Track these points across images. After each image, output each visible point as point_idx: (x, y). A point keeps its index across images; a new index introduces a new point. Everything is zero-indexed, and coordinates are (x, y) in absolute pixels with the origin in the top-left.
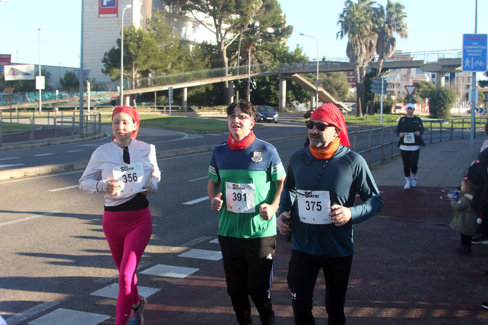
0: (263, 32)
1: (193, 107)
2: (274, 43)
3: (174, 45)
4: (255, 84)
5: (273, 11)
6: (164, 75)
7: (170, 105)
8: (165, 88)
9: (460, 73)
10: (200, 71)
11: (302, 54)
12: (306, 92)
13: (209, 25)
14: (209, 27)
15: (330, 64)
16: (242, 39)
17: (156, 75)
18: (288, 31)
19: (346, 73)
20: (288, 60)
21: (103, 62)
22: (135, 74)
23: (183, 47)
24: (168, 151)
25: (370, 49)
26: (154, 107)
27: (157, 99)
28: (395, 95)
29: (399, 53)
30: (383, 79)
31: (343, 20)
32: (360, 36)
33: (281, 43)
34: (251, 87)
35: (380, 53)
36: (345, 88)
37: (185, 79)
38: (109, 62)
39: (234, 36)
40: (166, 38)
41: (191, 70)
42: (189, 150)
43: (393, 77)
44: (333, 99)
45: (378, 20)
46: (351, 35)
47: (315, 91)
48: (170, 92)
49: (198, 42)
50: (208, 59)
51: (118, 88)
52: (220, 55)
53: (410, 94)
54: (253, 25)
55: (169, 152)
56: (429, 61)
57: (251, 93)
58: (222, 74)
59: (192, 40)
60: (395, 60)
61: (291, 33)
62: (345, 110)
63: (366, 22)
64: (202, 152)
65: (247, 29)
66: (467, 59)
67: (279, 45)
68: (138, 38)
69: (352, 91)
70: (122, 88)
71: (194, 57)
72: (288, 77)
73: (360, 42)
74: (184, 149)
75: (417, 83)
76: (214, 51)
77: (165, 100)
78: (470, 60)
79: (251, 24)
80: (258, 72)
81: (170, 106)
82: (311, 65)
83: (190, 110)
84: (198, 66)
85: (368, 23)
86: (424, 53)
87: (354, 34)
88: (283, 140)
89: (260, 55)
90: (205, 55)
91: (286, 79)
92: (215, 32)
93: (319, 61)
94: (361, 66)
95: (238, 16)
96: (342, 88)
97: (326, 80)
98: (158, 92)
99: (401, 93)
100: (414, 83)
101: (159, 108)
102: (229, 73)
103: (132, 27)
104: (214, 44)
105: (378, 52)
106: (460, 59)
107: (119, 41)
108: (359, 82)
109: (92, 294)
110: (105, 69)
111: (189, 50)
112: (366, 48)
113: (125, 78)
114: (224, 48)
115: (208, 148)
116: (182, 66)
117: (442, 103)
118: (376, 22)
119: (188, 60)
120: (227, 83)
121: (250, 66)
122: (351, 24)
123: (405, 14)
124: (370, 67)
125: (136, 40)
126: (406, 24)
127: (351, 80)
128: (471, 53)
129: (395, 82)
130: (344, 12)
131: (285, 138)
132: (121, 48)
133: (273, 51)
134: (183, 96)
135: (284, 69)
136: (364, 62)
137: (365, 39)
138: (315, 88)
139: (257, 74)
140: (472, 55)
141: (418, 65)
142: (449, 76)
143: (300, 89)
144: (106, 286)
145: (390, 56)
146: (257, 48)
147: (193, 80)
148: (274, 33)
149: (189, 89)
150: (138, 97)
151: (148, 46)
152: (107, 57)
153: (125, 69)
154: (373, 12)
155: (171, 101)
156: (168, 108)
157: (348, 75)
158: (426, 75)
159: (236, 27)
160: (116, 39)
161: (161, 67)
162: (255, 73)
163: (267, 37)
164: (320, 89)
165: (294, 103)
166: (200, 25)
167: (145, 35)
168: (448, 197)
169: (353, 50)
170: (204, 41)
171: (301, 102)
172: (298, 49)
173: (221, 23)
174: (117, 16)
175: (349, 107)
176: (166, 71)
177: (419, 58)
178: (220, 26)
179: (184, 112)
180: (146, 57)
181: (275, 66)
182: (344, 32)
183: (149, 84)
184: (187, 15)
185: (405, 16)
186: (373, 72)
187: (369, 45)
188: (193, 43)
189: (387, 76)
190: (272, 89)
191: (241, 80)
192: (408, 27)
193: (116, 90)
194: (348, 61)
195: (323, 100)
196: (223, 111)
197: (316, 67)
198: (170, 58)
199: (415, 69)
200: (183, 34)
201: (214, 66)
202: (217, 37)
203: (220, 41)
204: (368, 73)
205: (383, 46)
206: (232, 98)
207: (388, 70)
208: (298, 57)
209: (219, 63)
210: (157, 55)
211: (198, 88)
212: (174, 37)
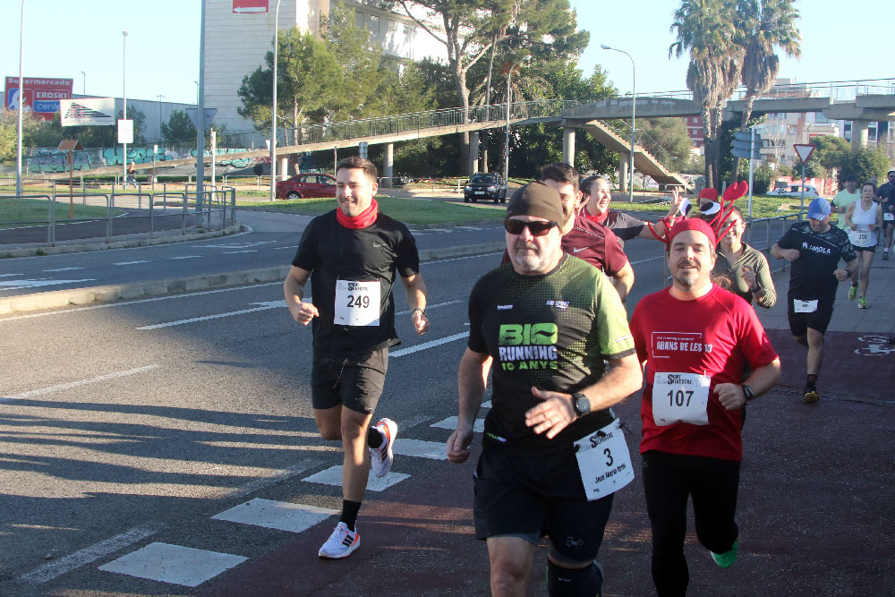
0: (533, 43)
1: (404, 180)
2: (553, 64)
3: (370, 64)
4: (519, 139)
5: (554, 5)
6: (351, 121)
8: (353, 143)
10: (417, 114)
11: (606, 84)
12: (612, 155)
13: (435, 28)
14: (435, 32)
15: (657, 102)
16: (494, 54)
17: (338, 118)
18: (579, 42)
19: (686, 120)
20: (579, 95)
21: (240, 94)
22: (299, 118)
23: (388, 69)
25: (730, 75)
28: (775, 161)
29: (785, 82)
30: (753, 131)
31: (681, 21)
32: (712, 52)
33: (567, 63)
34: (511, 144)
35: (749, 84)
36: (684, 148)
37: (390, 128)
38: (252, 95)
39: (482, 49)
40: (356, 52)
41: (401, 111)
43: (773, 129)
44: (661, 168)
45: (747, 23)
46: (696, 50)
47: (628, 153)
48: (362, 151)
49: (415, 60)
50: (433, 92)
51: (268, 142)
52: (454, 84)
53: (804, 160)
54: (516, 29)
56: (839, 99)
57: (511, 154)
58: (458, 120)
59: (401, 56)
60: (777, 97)
61: (585, 46)
62: (683, 187)
63: (724, 25)
65: (504, 37)
67: (563, 66)
68: (304, 52)
69: (697, 152)
70: (275, 143)
71: (407, 87)
72: (579, 126)
73: (712, 63)
75: (818, 139)
76: (444, 76)
79: (511, 27)
80: (525, 116)
82: (622, 104)
83: (398, 184)
84: (414, 104)
85: (728, 28)
86: (831, 85)
87: (701, 48)
89: (529, 85)
90: (427, 83)
91: (576, 131)
92: (447, 41)
93: (636, 96)
94: (714, 107)
95: (489, 12)
96: (678, 147)
97: (649, 133)
98: (340, 151)
99: (786, 158)
100: (810, 140)
102: (471, 117)
103: (294, 30)
104: (443, 64)
105: (744, 82)
107: (270, 57)
108: (709, 136)
109: (214, 517)
110: (243, 107)
111: (397, 75)
112: (724, 74)
113: (279, 124)
114: (462, 72)
116: (385, 103)
117: (863, 178)
118: (743, 26)
119: (395, 93)
120: (467, 136)
122: (696, 29)
123: (796, 13)
124: (731, 109)
125: (302, 55)
126: (798, 31)
127: (695, 133)
129: (776, 138)
130: (684, 6)
132: (273, 69)
133: (552, 79)
134: (386, 159)
135: (573, 112)
136: (720, 98)
137: (721, 58)
138: (629, 147)
139: (523, 119)
141: (819, 107)
142: (877, 126)
143: (601, 148)
144: (240, 503)
145: (768, 89)
146: (523, 72)
147: (404, 130)
148: (555, 45)
149: (397, 145)
150: (303, 159)
151: (323, 66)
152: (247, 85)
153: (280, 107)
154: (737, 9)
157: (690, 123)
158: (833, 125)
159: (485, 33)
160: (266, 53)
161: (348, 106)
162: (519, 117)
163: (541, 52)
164: (638, 149)
166: (419, 30)
167: (317, 46)
168: (869, 352)
169: (699, 77)
170: (425, 58)
172: (598, 75)
173: (457, 26)
174: (267, 11)
175: (690, 183)
176: (355, 112)
177: (821, 94)
178: (456, 30)
179: (388, 187)
180: (318, 86)
181: (555, 106)
182: (683, 44)
183: (324, 135)
184: (394, 9)
185: (797, 16)
186: (737, 119)
187: (728, 68)
188: (406, 62)
189: (760, 126)
190: (550, 149)
191: (492, 130)
192: (801, 35)
193: (263, 147)
194: (690, 97)
195: (643, 168)
196: (459, 187)
197: (630, 108)
198: (364, 89)
199: (813, 114)
200: (387, 45)
201: (443, 103)
202: (450, 51)
203: (454, 58)
204: (727, 120)
205: (756, 69)
206: (476, 163)
207: (763, 115)
208: (598, 89)
209: (453, 100)
210: (338, 82)
211: (415, 144)
212: (370, 49)
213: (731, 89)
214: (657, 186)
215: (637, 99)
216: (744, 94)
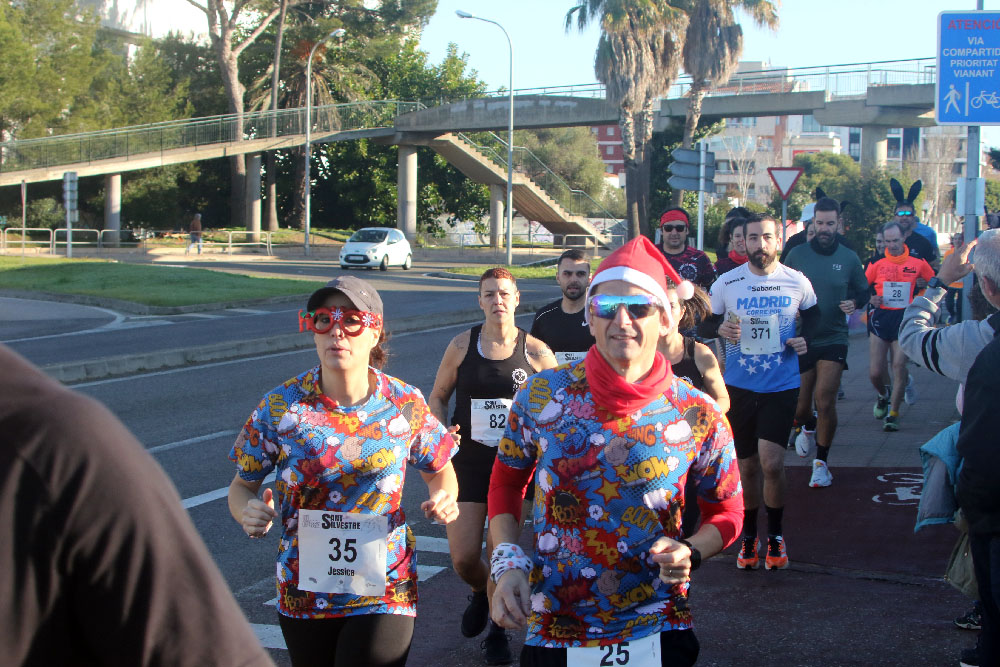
0: (347, 8)
1: (139, 234)
2: (380, 42)
3: (79, 44)
4: (326, 165)
6: (50, 137)
7: (69, 225)
8: (54, 174)
9: (933, 129)
10: (158, 125)
11: (466, 75)
12: (477, 189)
15: (548, 102)
16: (284, 27)
17: (26, 133)
18: (422, 6)
19: (596, 130)
20: (424, 93)
23: (109, 52)
24: (61, 366)
25: (665, 58)
26: (20, 233)
27: (29, 210)
28: (739, 195)
29: (752, 72)
30: (702, 148)
32: (635, 22)
33: (402, 41)
34: (314, 174)
35: (695, 72)
36: (592, 176)
37: (112, 150)
39: (264, 19)
40: (56, 23)
41: (132, 122)
42: (128, 362)
43: (734, 142)
44: (557, 209)
46: (610, 18)
47: (503, 185)
48: (67, 187)
49: (155, 38)
50: (185, 89)
52: (220, 77)
53: (785, 191)
55: (65, 370)
56: (839, 94)
57: (313, 190)
58: (226, 134)
59: (133, 29)
60: (740, 91)
61: (431, 12)
62: (592, 239)
64: (165, 367)
66: (952, 87)
67: (396, 46)
69: (615, 182)
71: (141, 82)
72: (424, 143)
73: (635, 39)
74: (111, 359)
75: (807, 159)
76: (202, 63)
77: (55, 210)
78: (960, 89)
80: (335, 128)
81: (69, 230)
82: (492, 107)
83: (129, 240)
84: (154, 110)
86: (827, 71)
87: (617, 15)
88: (408, 330)
89: (341, 77)
90: (175, 75)
91: (419, 150)
92: (206, 6)
93: (514, 94)
94: (639, 110)
96: (584, 174)
97: (535, 153)
98: (30, 186)
99: (757, 189)
100: (795, 160)
101: (34, 236)
102: (247, 131)
104: (201, 44)
105: (688, 70)
106: (932, 86)
108: (632, 157)
111: (125, 60)
112: (655, 56)
114: (232, 57)
115: (184, 355)
116: (106, 107)
117: (880, 218)
119: (121, 91)
120: (242, 161)
121: (309, 108)
124: (666, 113)
127: (610, 151)
128: (963, 69)
129: (741, 157)
131: (414, 325)
133: (378, 66)
134: (107, 201)
135: (413, 120)
136: (648, 96)
137: (650, 29)
138: (504, 177)
139: (333, 133)
140: (965, 73)
141: (808, 107)
142: (900, 136)
143: (459, 177)
145: (725, 80)
146: (330, 55)
147: (137, 152)
148: (382, 12)
149: (127, 177)
155: (72, 216)
156: (62, 237)
157: (602, 136)
158: (831, 135)
161: (42, 112)
162: (327, 129)
163: (360, 22)
164: (519, 179)
165: (443, 220)
168: (895, 498)
169: (614, 61)
170: (170, 33)
171: (462, 216)
172: (452, 60)
175: (603, 232)
176: (56, 123)
177: (812, 85)
179: (113, 246)
181: (385, 111)
182: (588, 8)
183: (4, 161)
186: (676, 128)
187: (662, 47)
188: (139, 39)
189: (716, 138)
190: (377, 180)
191: (283, 151)
194: (602, 95)
195: (528, 210)
196: (230, 244)
197: (505, 113)
198: (69, 85)
199: (799, 118)
200: (106, 12)
201: (201, 109)
202: (212, 22)
203: (219, 33)
204: (660, 130)
205: (705, 48)
206: (258, 205)
207: (719, 121)
208: (452, 83)
209: (218, 102)
210: (26, 73)
211: (156, 175)
212: (80, 19)
213: (667, 81)
214: (551, 239)
215: (517, 98)
216: (687, 88)
